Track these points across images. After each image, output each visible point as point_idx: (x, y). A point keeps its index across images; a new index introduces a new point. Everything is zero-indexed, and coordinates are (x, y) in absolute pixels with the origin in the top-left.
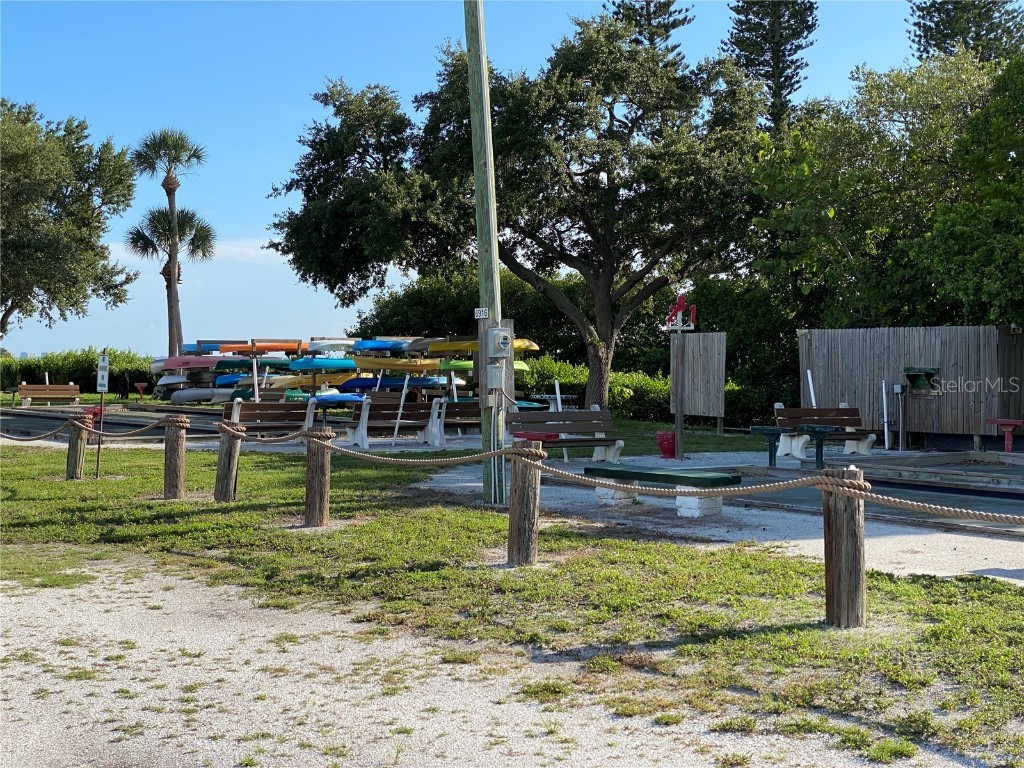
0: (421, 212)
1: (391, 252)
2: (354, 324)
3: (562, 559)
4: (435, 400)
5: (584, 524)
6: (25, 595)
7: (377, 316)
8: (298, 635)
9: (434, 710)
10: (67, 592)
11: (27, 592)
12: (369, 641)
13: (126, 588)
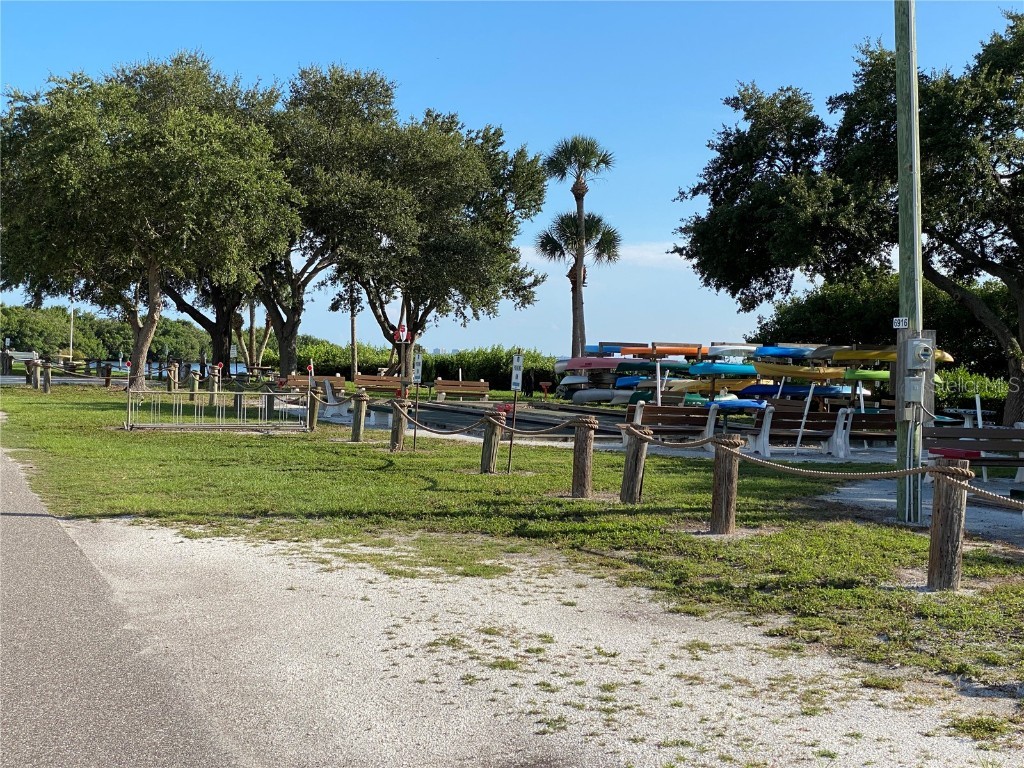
0: (832, 216)
1: (798, 257)
2: (754, 330)
3: (989, 586)
4: (841, 410)
5: (1009, 549)
6: (449, 582)
7: (777, 322)
8: (711, 643)
9: (857, 736)
10: (487, 582)
11: (451, 579)
12: (784, 657)
13: (541, 582)
